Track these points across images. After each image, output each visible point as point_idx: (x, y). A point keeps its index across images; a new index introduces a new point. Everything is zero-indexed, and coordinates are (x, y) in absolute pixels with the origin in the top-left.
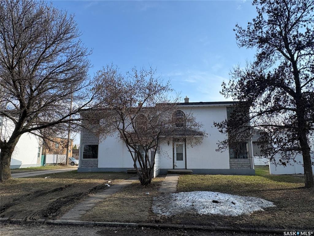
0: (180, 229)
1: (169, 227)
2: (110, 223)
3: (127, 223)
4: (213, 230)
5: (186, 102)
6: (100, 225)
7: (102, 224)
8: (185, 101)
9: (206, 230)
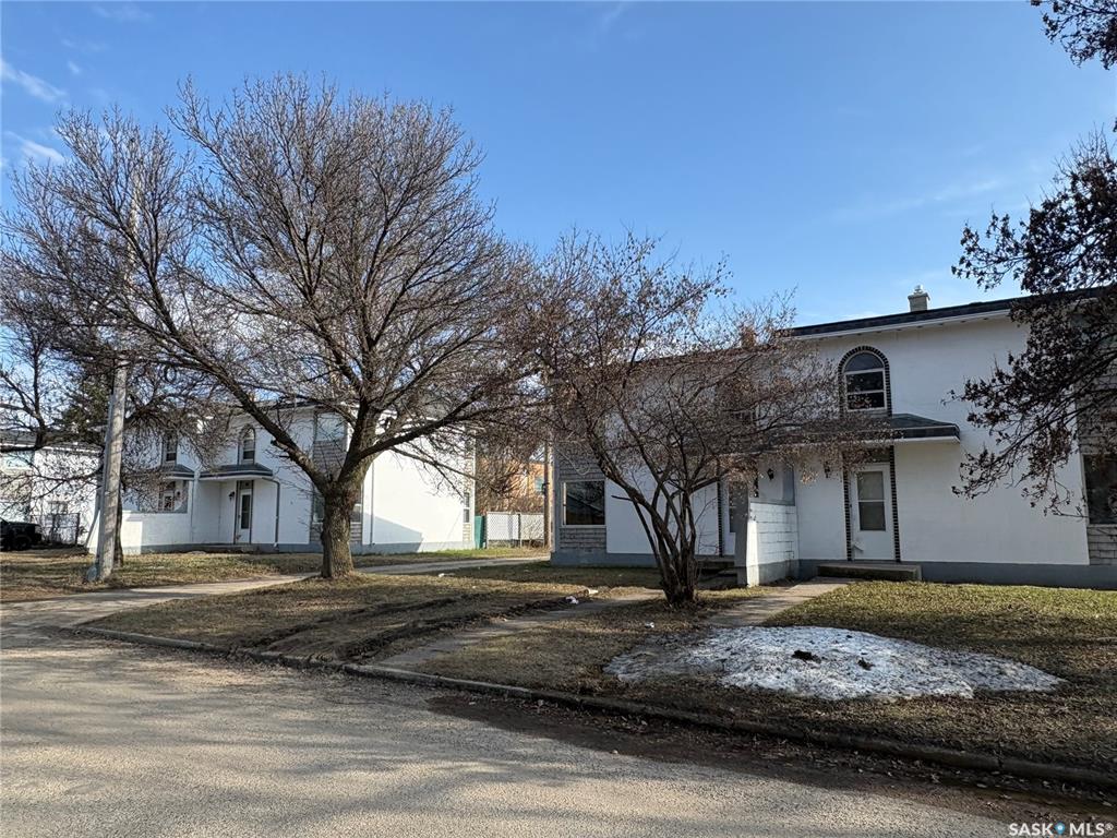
0: (633, 714)
1: (607, 709)
2: (471, 682)
3: (509, 687)
4: (725, 728)
5: (916, 309)
6: (448, 686)
7: (453, 683)
8: (912, 306)
9: (704, 724)
